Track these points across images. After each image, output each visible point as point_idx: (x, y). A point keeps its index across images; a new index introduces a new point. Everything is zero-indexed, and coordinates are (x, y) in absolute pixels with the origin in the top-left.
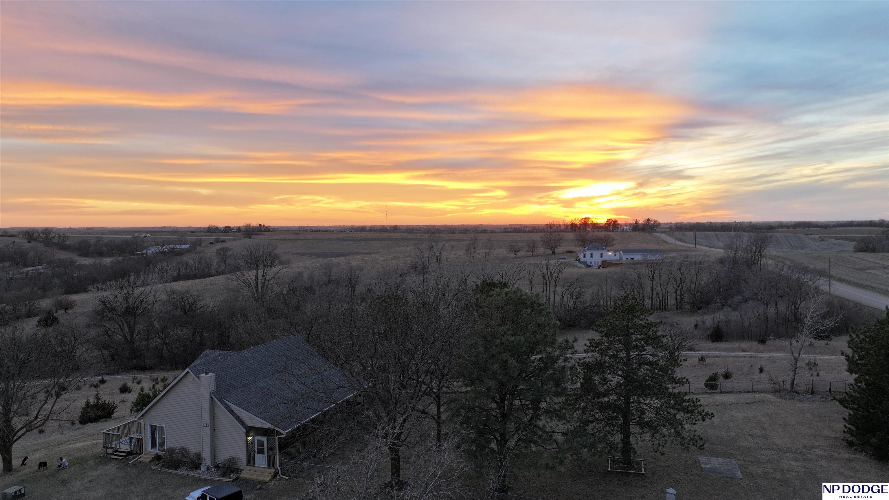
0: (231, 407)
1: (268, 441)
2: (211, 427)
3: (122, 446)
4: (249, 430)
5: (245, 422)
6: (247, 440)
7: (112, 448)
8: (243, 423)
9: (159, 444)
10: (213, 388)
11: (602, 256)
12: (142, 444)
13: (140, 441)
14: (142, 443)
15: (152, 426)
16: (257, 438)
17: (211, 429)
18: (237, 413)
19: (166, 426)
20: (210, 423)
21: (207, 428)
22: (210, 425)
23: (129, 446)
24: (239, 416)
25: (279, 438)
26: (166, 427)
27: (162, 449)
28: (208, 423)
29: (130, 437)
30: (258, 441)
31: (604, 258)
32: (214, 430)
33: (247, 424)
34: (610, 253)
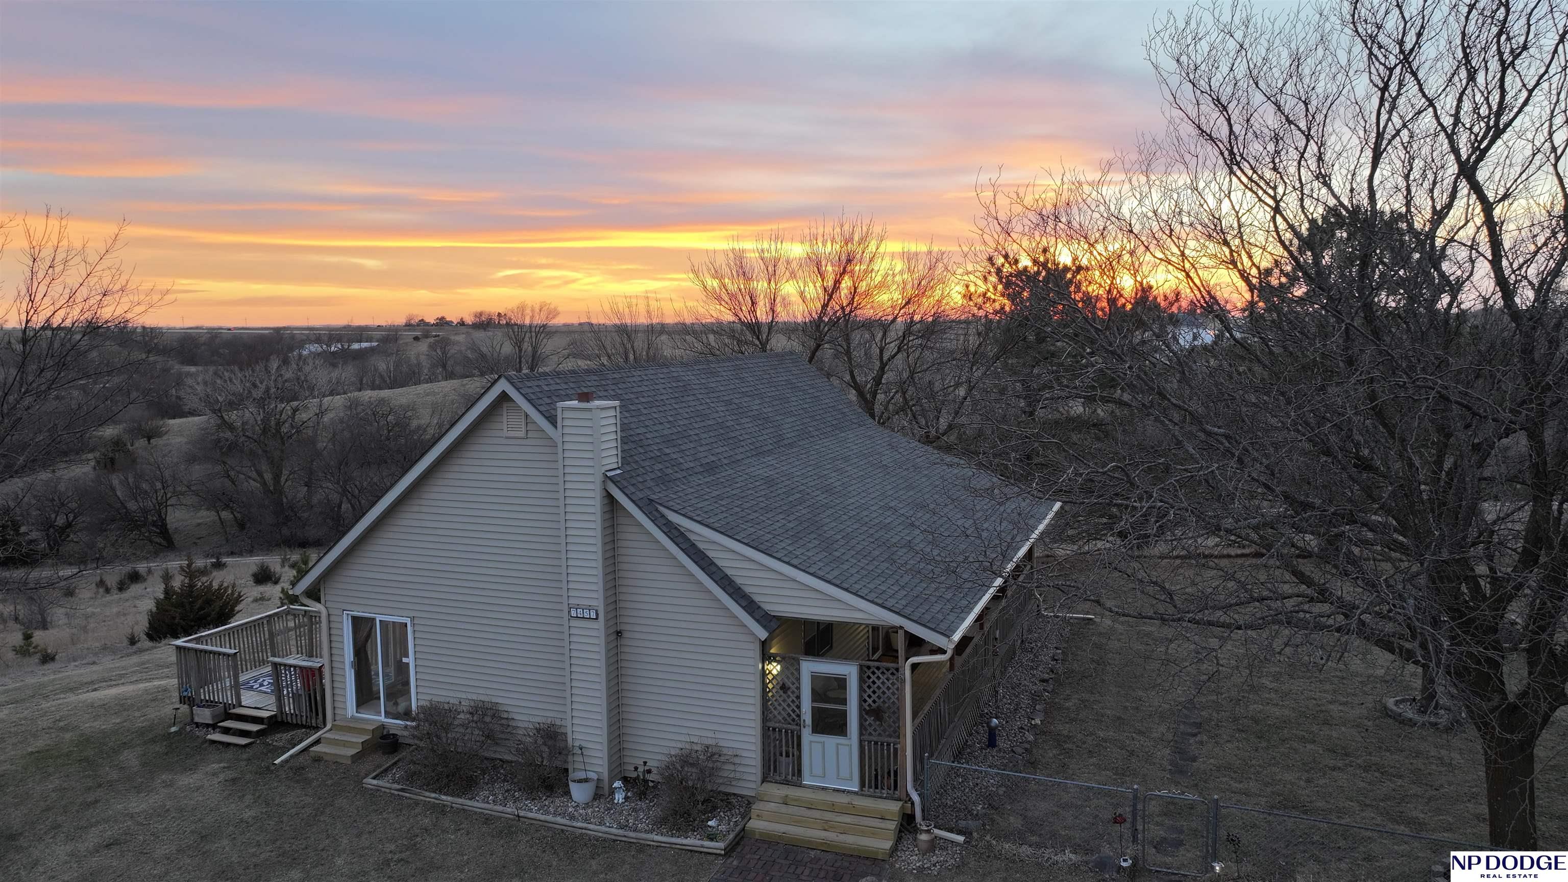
0: (692, 537)
1: (862, 679)
2: (607, 621)
3: (248, 698)
4: (775, 633)
5: (757, 598)
6: (764, 674)
7: (210, 704)
8: (751, 606)
9: (387, 688)
10: (613, 459)
12: (323, 690)
13: (312, 677)
14: (322, 685)
15: (356, 621)
16: (813, 667)
17: (607, 628)
18: (719, 563)
19: (412, 619)
20: (607, 605)
21: (594, 625)
22: (606, 613)
23: (272, 699)
24: (729, 572)
25: (914, 666)
26: (413, 625)
27: (401, 707)
28: (598, 603)
29: (275, 665)
30: (815, 678)
32: (619, 634)
33: (767, 607)
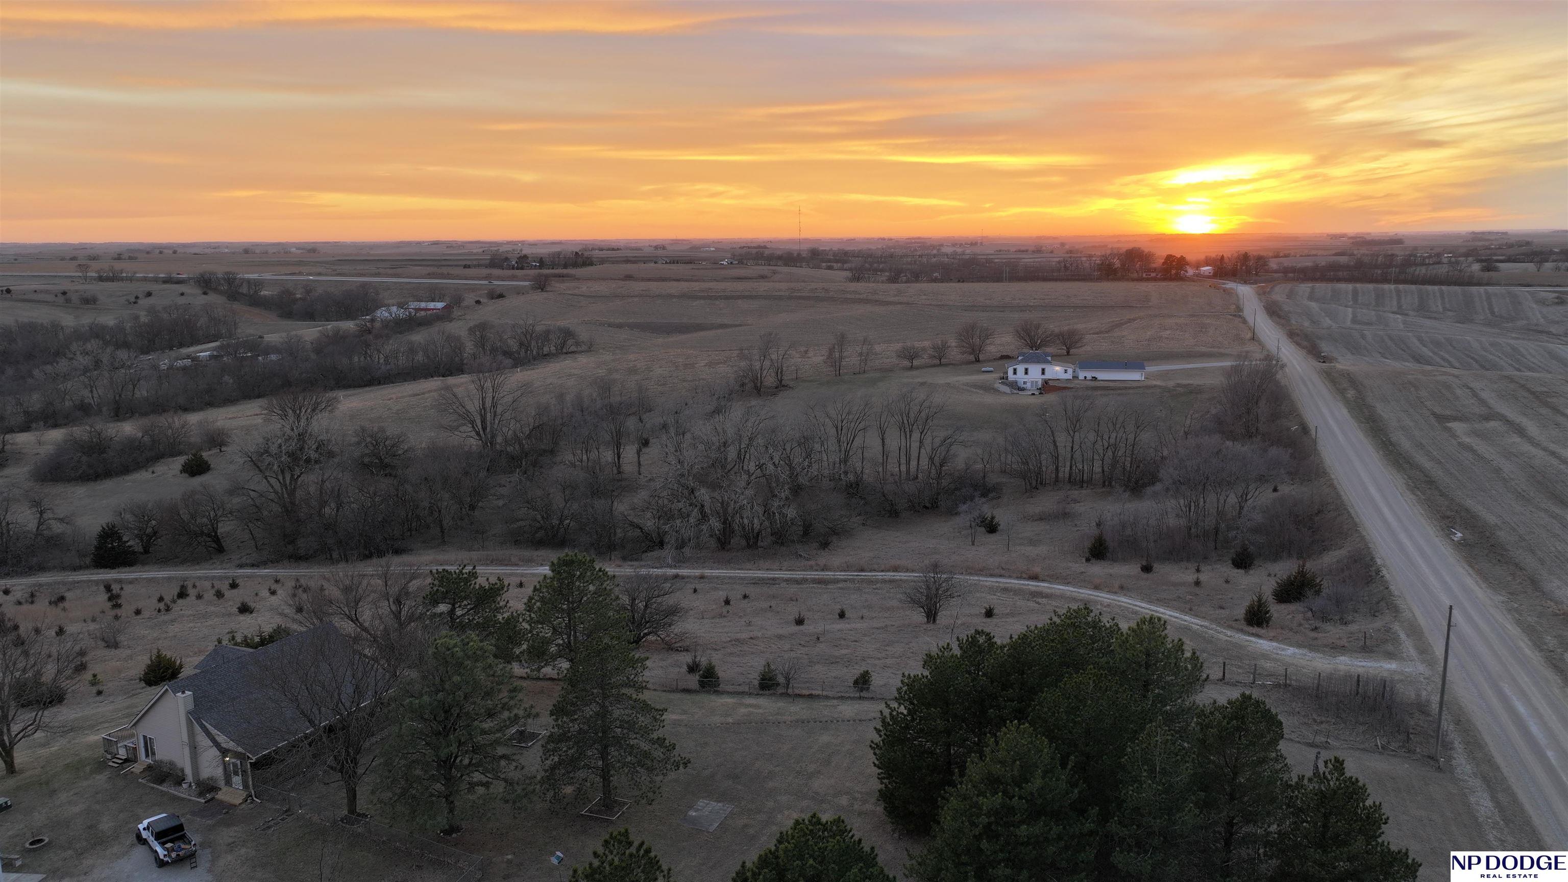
0: (206, 727)
1: (241, 764)
2: (191, 749)
3: (120, 752)
4: (224, 752)
6: (223, 761)
7: (111, 753)
8: (218, 745)
9: (151, 754)
10: (191, 706)
11: (1043, 373)
13: (134, 749)
14: (136, 751)
15: (144, 736)
16: (234, 760)
18: (212, 734)
20: (190, 742)
21: (187, 745)
22: (190, 745)
24: (214, 737)
26: (155, 738)
27: (155, 759)
28: (187, 741)
29: (125, 745)
30: (233, 763)
31: (1048, 376)
32: (194, 752)
33: (222, 746)
34: (1057, 368)
